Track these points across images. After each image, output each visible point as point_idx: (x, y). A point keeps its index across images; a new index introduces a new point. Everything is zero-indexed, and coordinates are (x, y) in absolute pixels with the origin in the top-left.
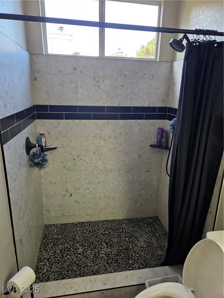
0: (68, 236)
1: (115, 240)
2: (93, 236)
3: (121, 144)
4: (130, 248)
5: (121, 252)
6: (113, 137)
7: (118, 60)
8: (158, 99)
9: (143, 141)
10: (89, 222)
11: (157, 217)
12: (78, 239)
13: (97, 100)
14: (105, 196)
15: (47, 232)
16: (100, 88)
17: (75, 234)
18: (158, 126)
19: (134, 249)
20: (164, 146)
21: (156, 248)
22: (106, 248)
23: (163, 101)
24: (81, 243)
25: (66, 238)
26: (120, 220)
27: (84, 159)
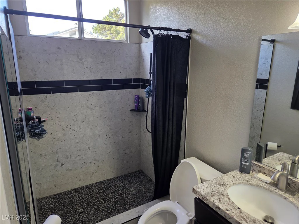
0: (65, 203)
1: (110, 195)
2: (89, 197)
3: (106, 111)
4: (124, 197)
5: (117, 202)
6: (99, 106)
7: (97, 41)
8: (133, 73)
9: (124, 107)
10: (82, 187)
11: (141, 170)
12: (75, 202)
13: (81, 75)
14: (95, 160)
15: (41, 205)
16: (83, 65)
17: (71, 199)
18: (134, 94)
19: (128, 197)
20: (141, 109)
21: (145, 192)
22: (104, 203)
23: (136, 73)
24: (80, 204)
25: (63, 204)
26: (110, 179)
27: (73, 128)
